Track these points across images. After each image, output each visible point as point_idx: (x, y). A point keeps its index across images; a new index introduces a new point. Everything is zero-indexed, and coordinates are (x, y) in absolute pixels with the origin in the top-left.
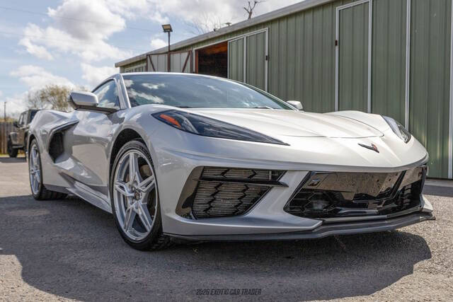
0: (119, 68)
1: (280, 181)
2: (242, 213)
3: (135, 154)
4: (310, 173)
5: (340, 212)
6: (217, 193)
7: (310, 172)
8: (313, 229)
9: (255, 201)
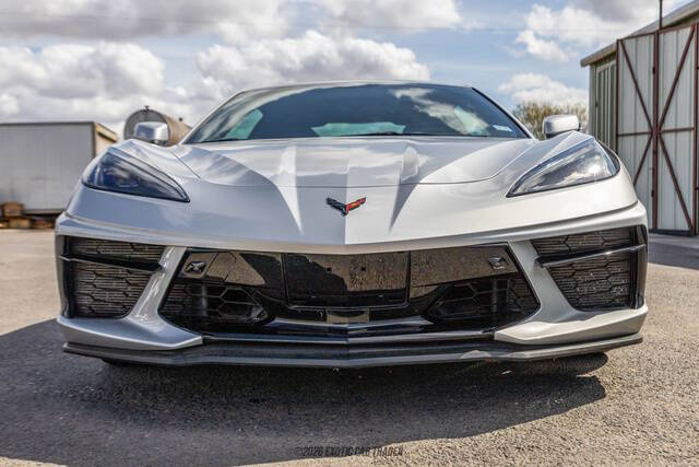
0: (588, 67)
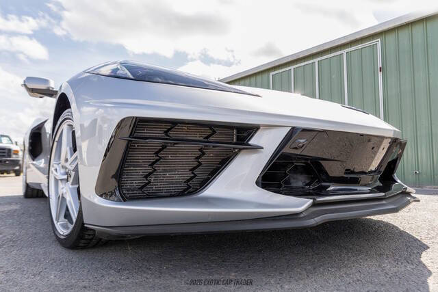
1: (250, 143)
2: (196, 191)
3: (69, 125)
4: (293, 130)
5: (329, 189)
6: (157, 160)
7: (293, 128)
8: (301, 213)
9: (214, 172)
